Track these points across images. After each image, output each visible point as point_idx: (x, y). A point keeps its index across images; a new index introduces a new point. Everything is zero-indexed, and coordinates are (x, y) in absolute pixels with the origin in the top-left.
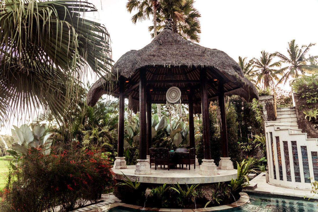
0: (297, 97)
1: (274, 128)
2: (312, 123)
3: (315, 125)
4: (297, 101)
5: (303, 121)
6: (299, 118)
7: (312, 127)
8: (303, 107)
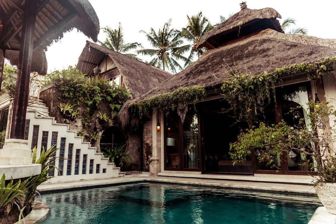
0: (55, 87)
1: (35, 115)
2: (62, 117)
3: (64, 120)
4: (54, 92)
5: (55, 114)
6: (53, 110)
7: (62, 121)
8: (59, 99)
